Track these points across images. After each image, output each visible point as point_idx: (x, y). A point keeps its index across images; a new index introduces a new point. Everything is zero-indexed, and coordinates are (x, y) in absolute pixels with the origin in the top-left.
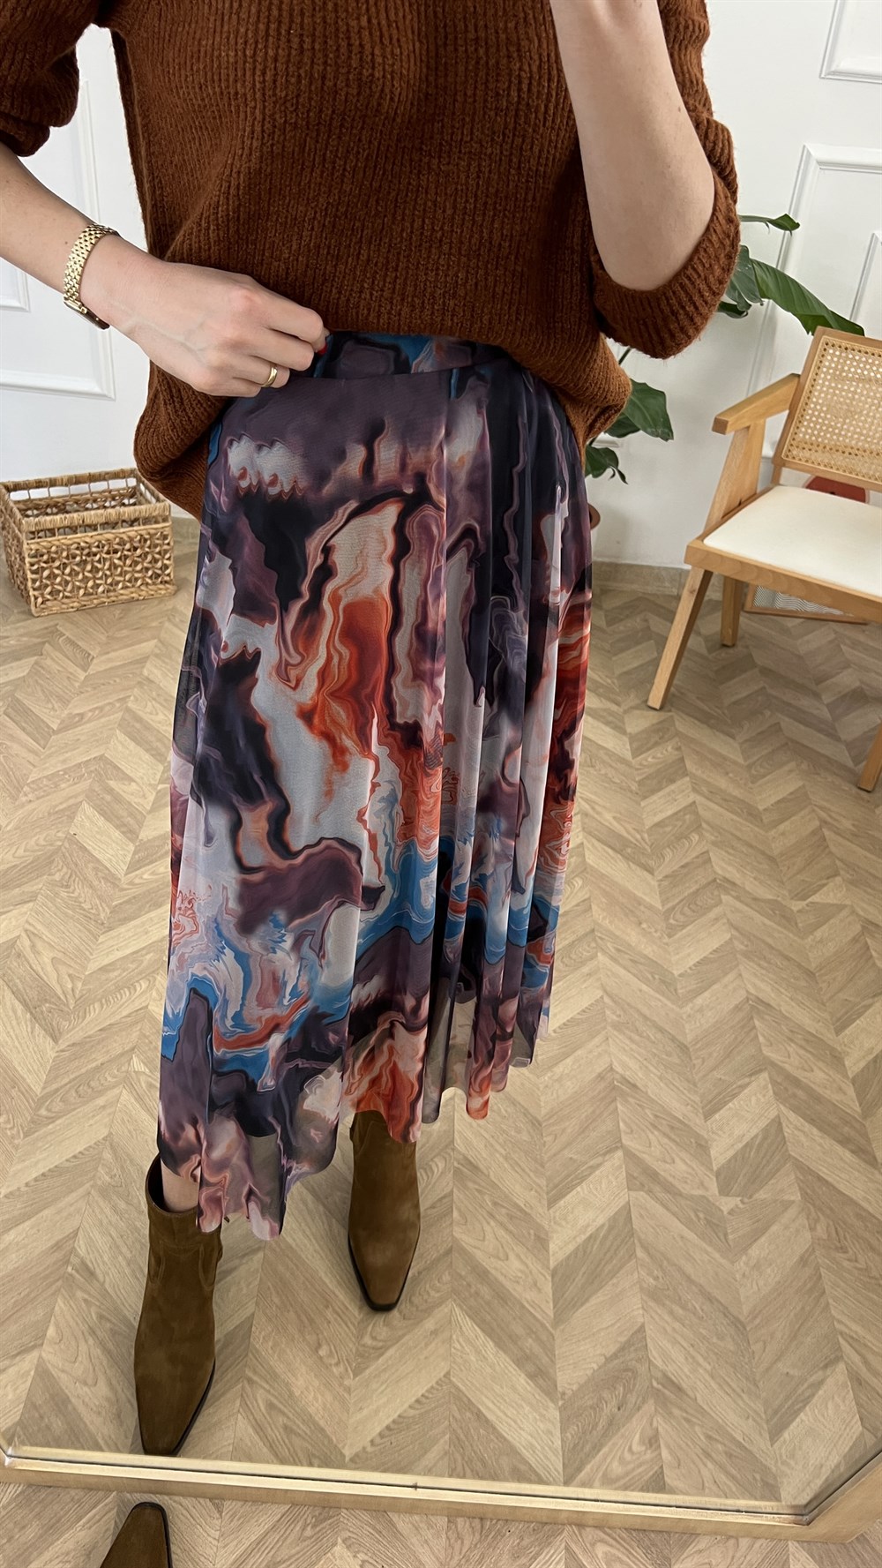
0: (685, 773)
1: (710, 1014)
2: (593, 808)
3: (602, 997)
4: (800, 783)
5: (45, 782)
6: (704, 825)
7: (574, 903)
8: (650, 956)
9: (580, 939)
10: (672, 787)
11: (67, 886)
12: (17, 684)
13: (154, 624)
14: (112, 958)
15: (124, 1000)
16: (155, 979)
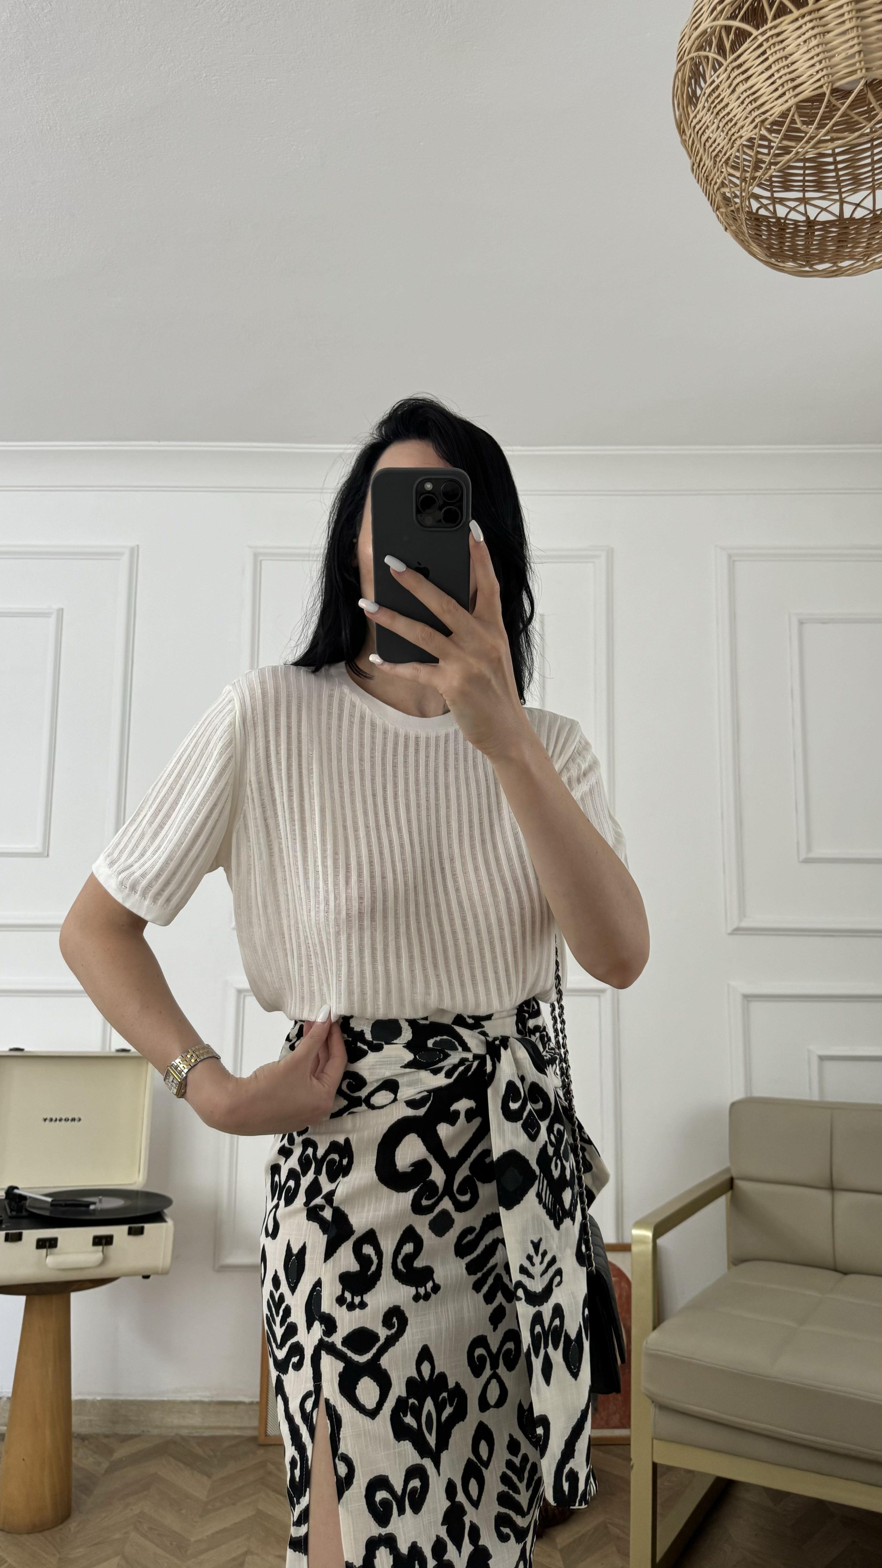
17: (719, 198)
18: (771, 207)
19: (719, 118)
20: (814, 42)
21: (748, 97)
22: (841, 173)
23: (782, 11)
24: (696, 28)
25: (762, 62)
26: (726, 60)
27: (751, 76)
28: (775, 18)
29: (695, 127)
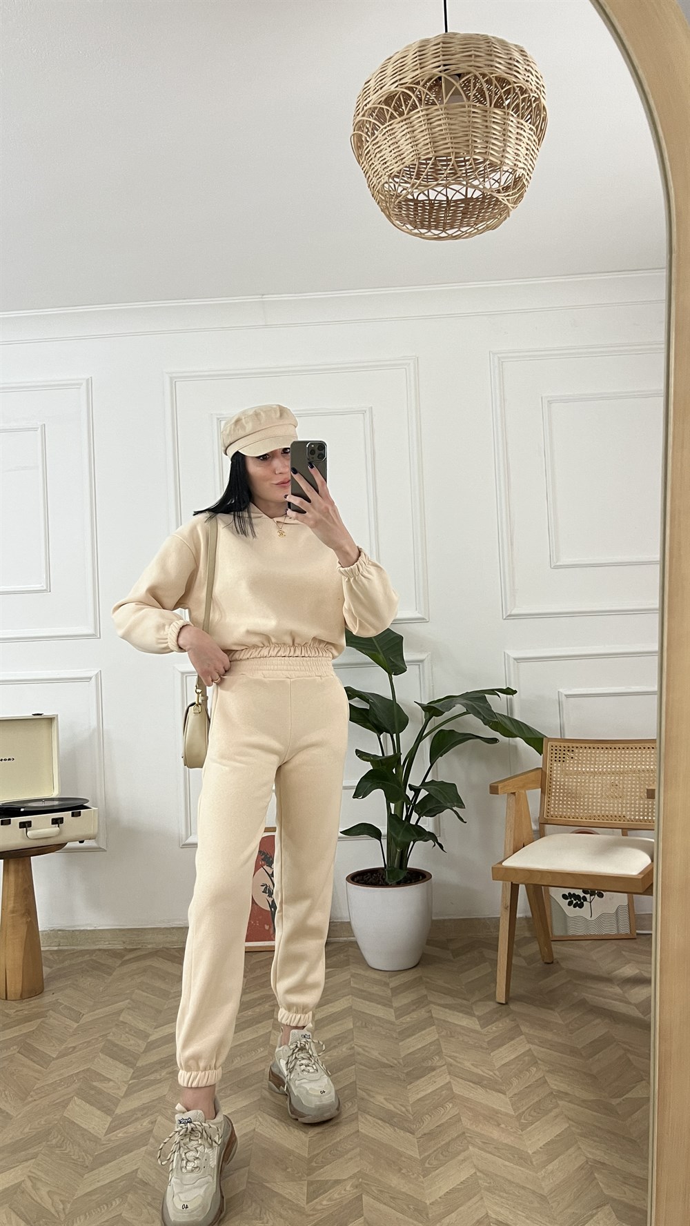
0: (521, 1033)
1: (559, 1174)
2: (457, 1061)
3: (475, 1173)
4: (607, 1030)
5: (46, 1088)
6: (539, 1062)
7: (447, 1118)
8: (510, 1144)
9: (453, 1139)
10: (512, 1042)
11: (61, 1147)
12: (28, 1035)
13: (128, 992)
14: (94, 1187)
15: (103, 1211)
16: (127, 1197)
26: (370, 139)
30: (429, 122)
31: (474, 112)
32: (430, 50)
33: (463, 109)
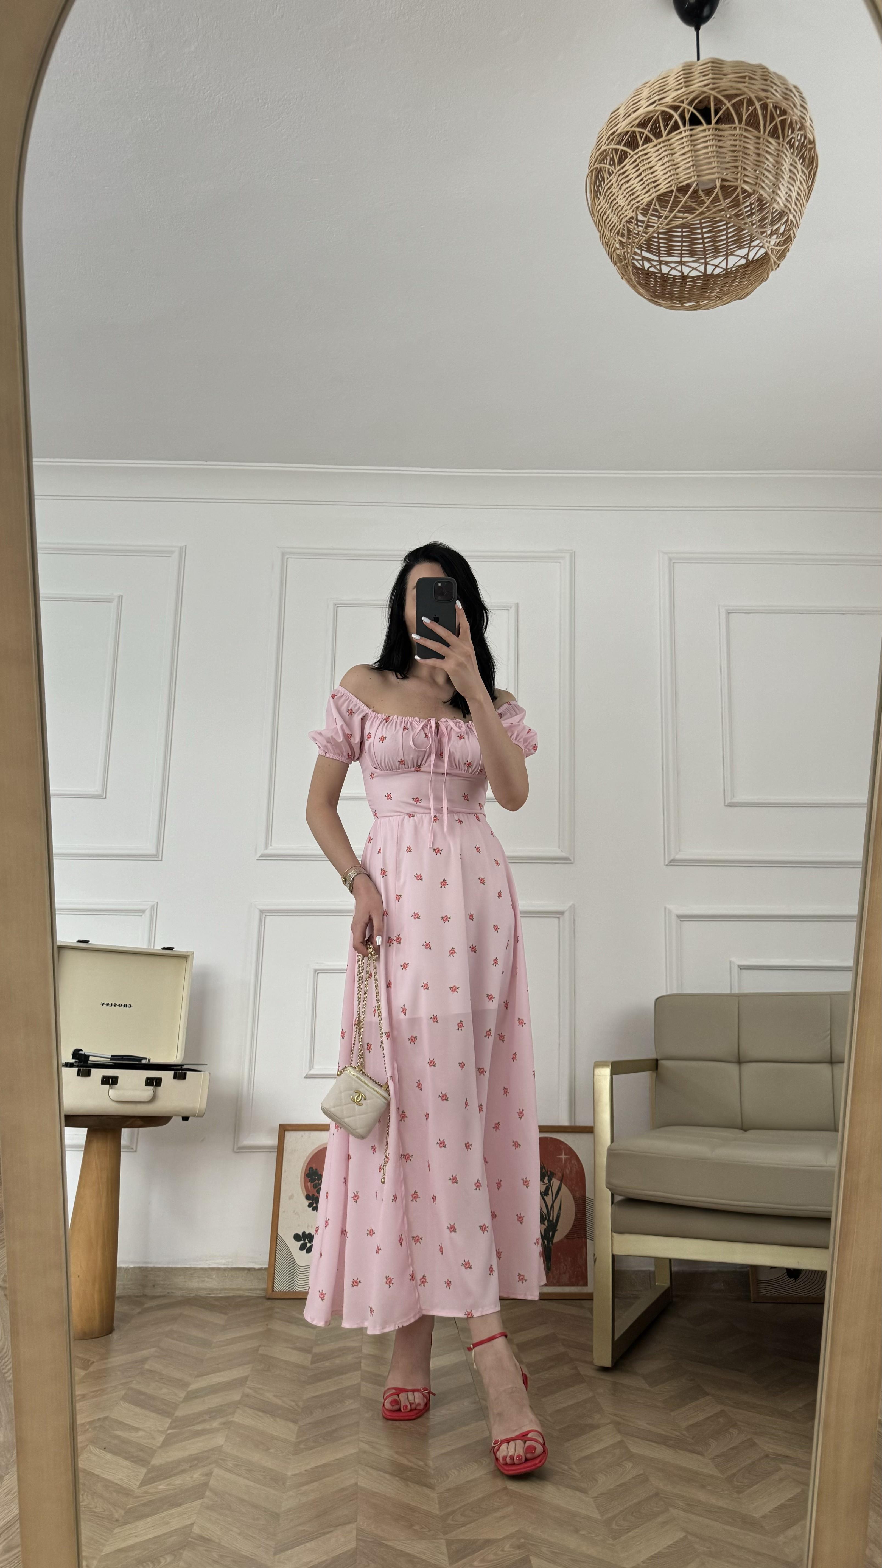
17: (615, 257)
18: (658, 267)
19: (612, 205)
20: (666, 159)
21: (628, 192)
22: (706, 245)
23: (647, 140)
24: (599, 149)
25: (637, 170)
26: (615, 169)
27: (630, 179)
28: (643, 145)
29: (599, 211)
30: (692, 143)
31: (745, 137)
32: (697, 70)
33: (733, 132)
